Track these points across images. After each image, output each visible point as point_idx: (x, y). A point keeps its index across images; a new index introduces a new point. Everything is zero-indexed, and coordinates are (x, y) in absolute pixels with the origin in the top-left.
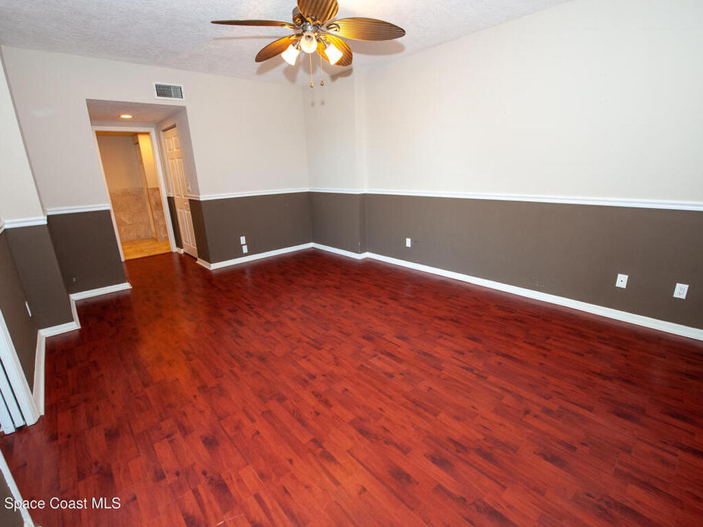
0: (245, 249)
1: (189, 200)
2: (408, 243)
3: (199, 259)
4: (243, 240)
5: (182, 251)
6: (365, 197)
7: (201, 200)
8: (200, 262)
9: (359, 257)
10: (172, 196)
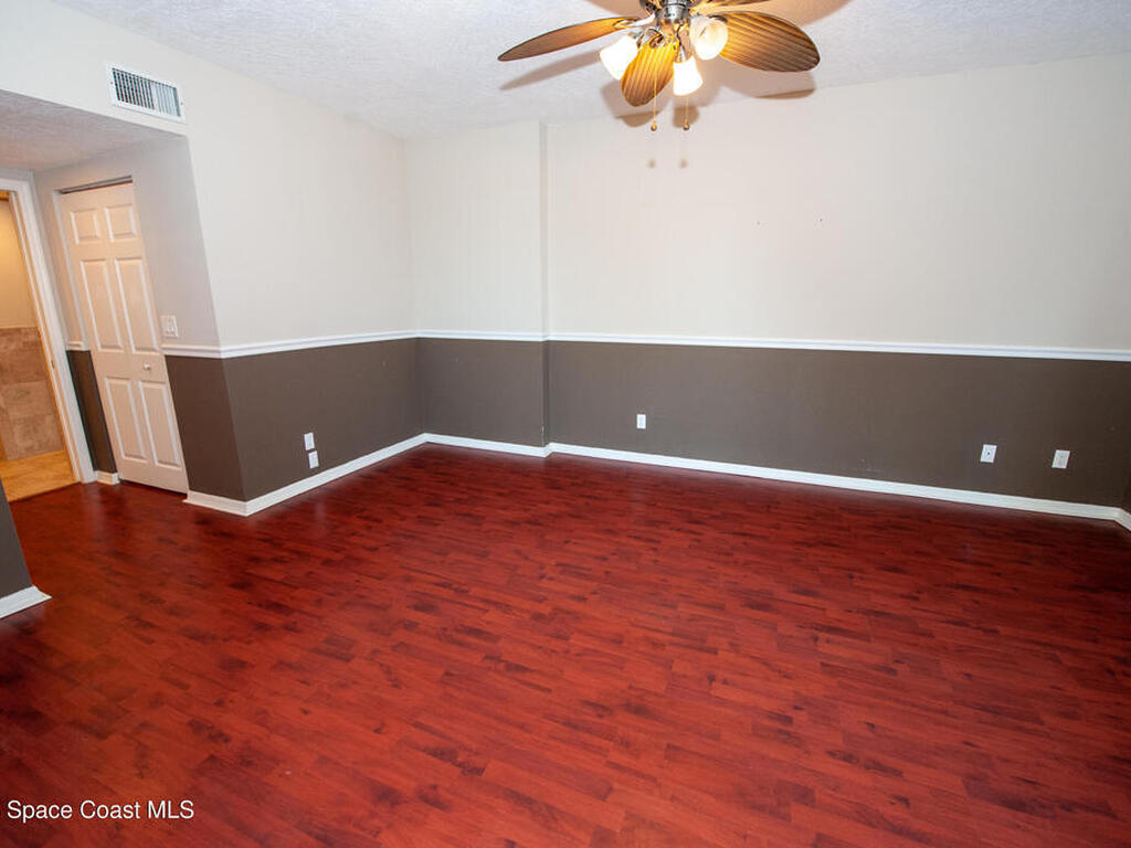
0: (314, 460)
1: (167, 357)
2: (641, 421)
3: (189, 493)
4: (309, 440)
5: (113, 480)
6: (549, 348)
7: (223, 356)
8: (197, 499)
9: (539, 452)
10: (84, 349)
